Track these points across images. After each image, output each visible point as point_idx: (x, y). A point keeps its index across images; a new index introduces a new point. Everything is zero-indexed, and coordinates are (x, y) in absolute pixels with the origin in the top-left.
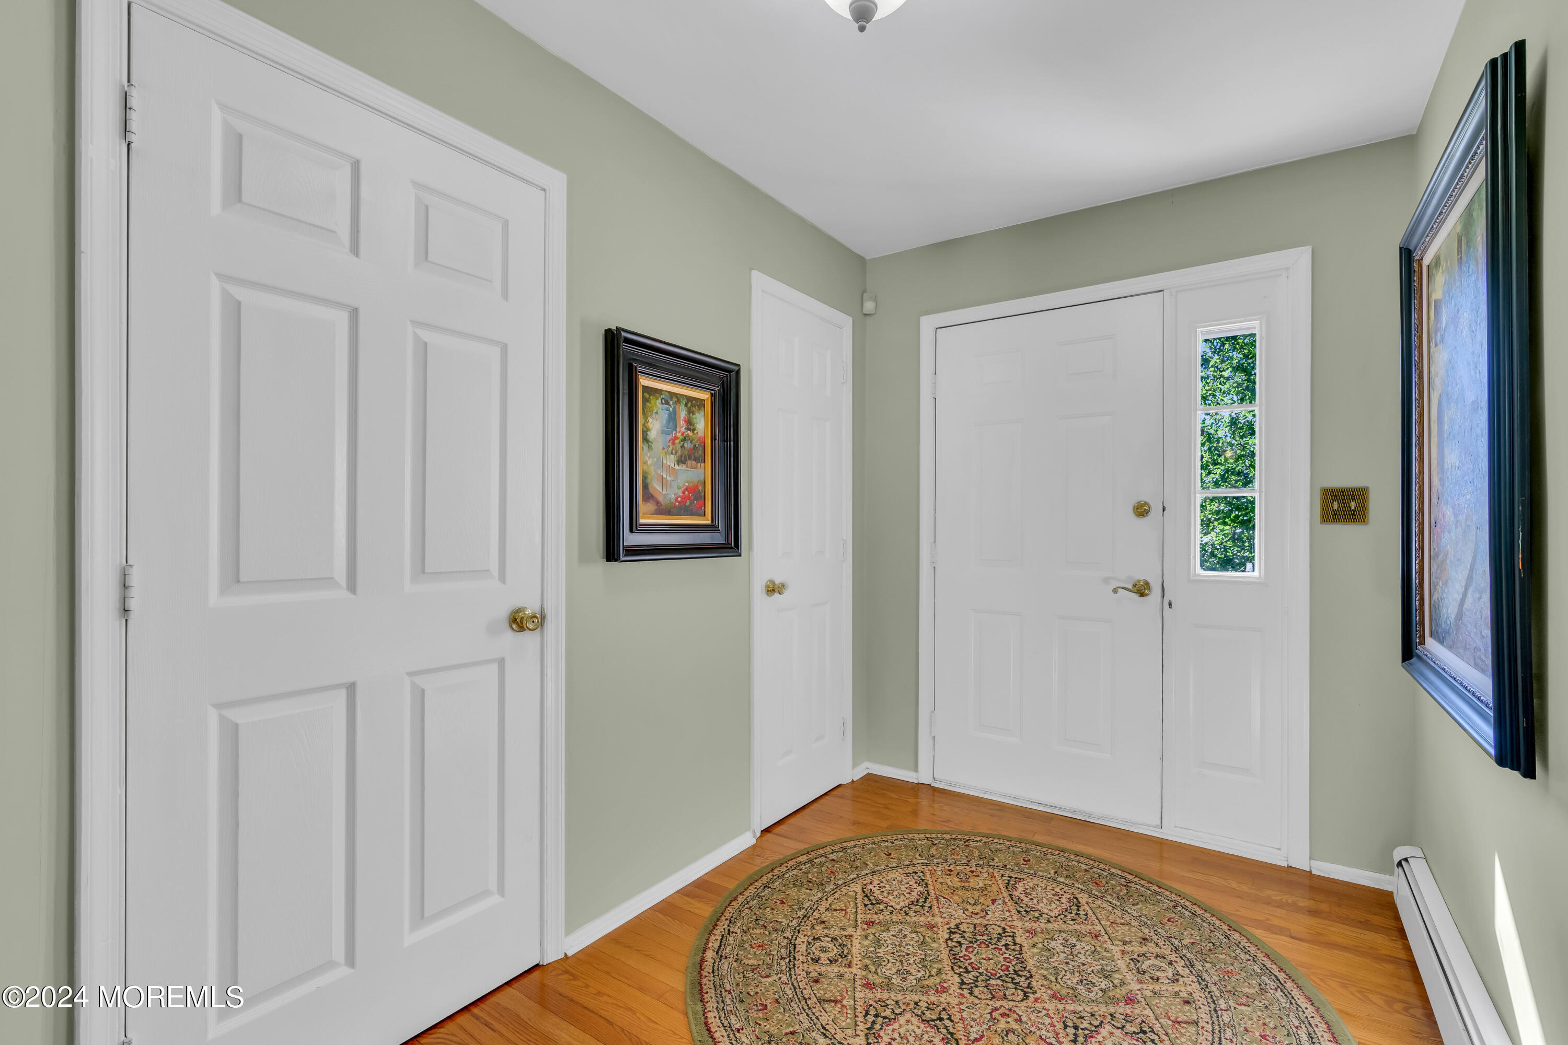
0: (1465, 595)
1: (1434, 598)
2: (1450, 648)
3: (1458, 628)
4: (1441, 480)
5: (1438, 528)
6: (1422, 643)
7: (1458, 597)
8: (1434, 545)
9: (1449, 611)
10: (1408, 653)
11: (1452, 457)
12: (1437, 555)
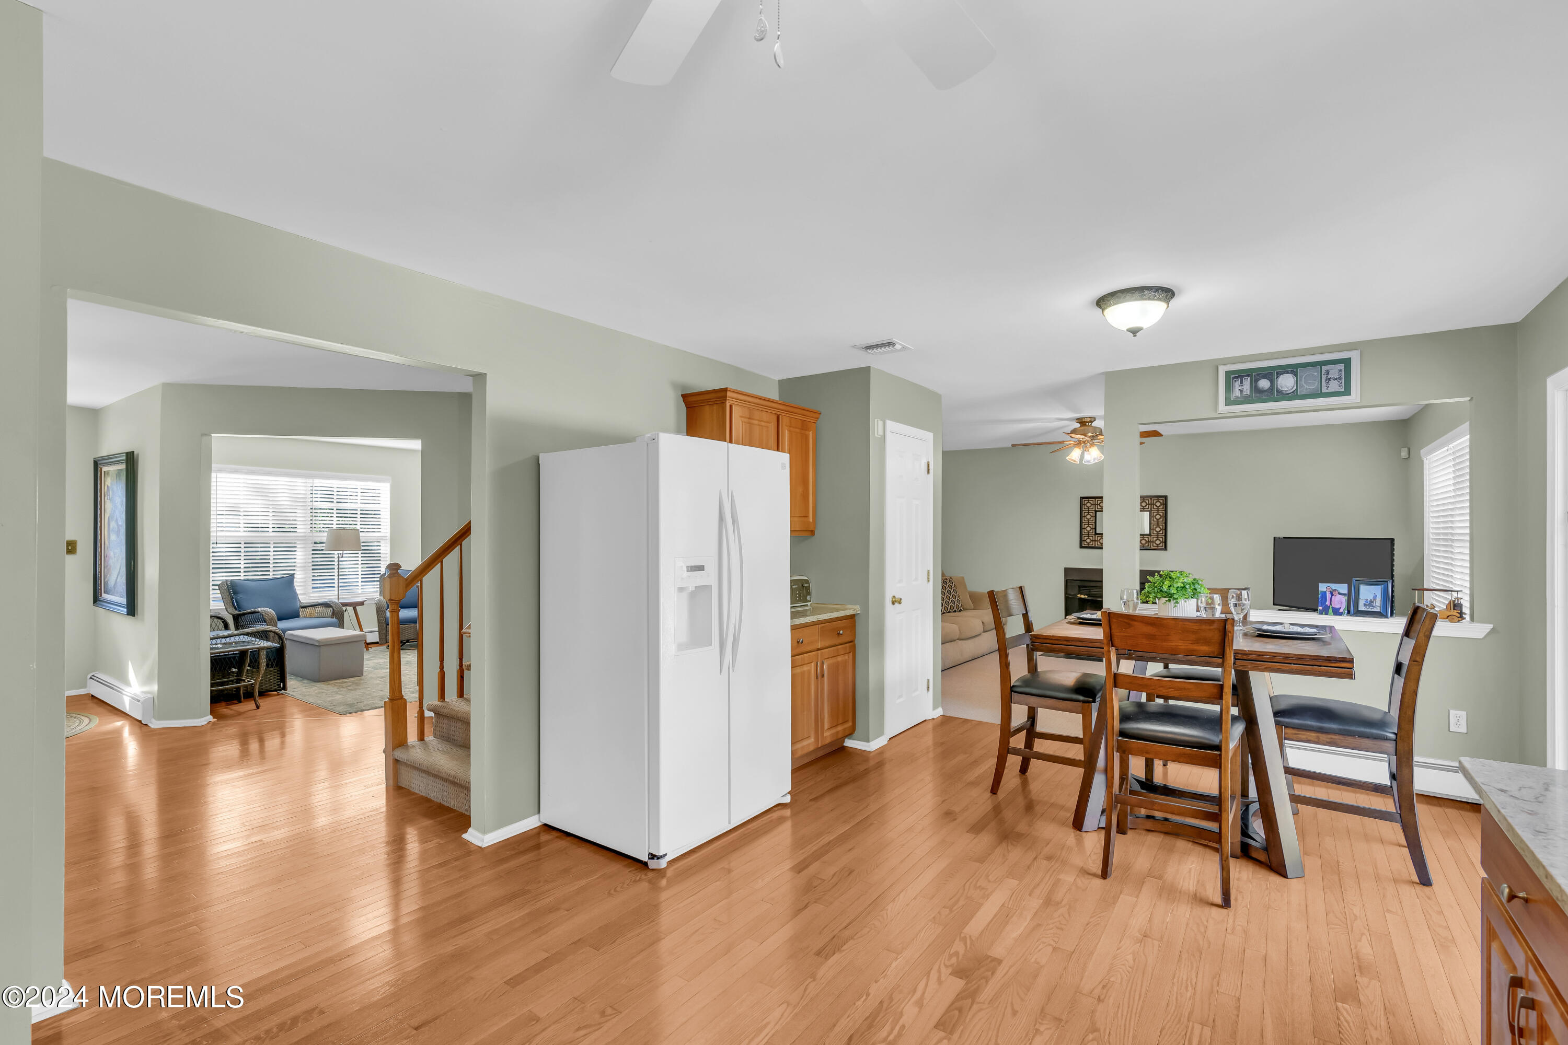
0: (117, 578)
1: (106, 580)
2: (111, 595)
3: (114, 588)
4: (109, 543)
5: (108, 558)
6: (101, 595)
7: (115, 579)
8: (106, 563)
9: (111, 583)
10: (96, 600)
11: (113, 537)
12: (107, 566)
